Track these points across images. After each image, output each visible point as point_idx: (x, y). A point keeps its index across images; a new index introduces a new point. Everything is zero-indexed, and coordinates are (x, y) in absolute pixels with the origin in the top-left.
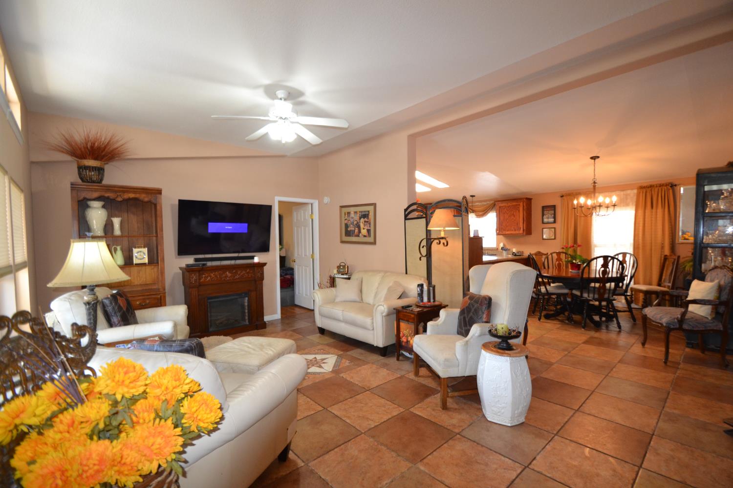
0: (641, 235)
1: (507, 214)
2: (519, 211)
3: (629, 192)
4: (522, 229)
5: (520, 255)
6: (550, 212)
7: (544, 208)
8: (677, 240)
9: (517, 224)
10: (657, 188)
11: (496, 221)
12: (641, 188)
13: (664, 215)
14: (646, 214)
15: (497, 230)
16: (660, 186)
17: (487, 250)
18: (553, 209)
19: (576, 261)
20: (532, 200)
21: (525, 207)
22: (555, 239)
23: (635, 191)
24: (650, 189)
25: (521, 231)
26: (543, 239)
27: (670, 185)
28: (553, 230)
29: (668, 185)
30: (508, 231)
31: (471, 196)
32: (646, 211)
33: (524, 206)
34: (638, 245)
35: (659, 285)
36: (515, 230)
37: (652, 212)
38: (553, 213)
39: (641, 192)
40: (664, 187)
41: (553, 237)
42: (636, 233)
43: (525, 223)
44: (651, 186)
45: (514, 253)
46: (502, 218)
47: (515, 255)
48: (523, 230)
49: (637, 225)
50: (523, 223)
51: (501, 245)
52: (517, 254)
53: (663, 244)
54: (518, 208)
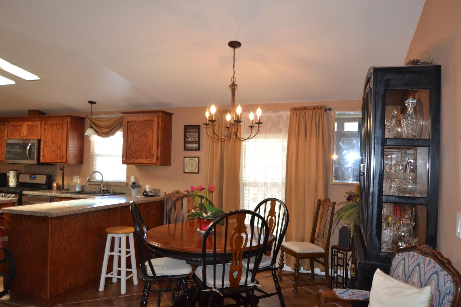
0: (293, 172)
1: (137, 133)
2: (152, 130)
3: (282, 113)
4: (155, 157)
5: (153, 196)
6: (194, 134)
7: (187, 128)
8: (331, 181)
9: (150, 149)
10: (311, 111)
11: (122, 143)
12: (294, 109)
13: (318, 146)
14: (300, 144)
15: (123, 157)
16: (314, 109)
17: (115, 186)
18: (197, 130)
19: (206, 213)
20: (173, 116)
21: (160, 126)
22: (198, 173)
23: (288, 113)
24: (304, 111)
25: (154, 160)
26: (185, 173)
27: (325, 109)
28: (197, 159)
29: (323, 109)
30: (137, 158)
31: (90, 102)
32: (300, 141)
33: (158, 123)
34: (291, 185)
35: (312, 241)
36: (147, 158)
37: (306, 142)
38: (197, 136)
39: (295, 115)
40: (318, 110)
41: (196, 171)
42: (289, 169)
43: (159, 148)
44: (305, 108)
45: (145, 191)
46: (130, 138)
47: (147, 196)
48: (157, 158)
49: (289, 158)
50: (158, 148)
51: (132, 180)
52: (150, 194)
53: (316, 184)
54: (152, 124)
